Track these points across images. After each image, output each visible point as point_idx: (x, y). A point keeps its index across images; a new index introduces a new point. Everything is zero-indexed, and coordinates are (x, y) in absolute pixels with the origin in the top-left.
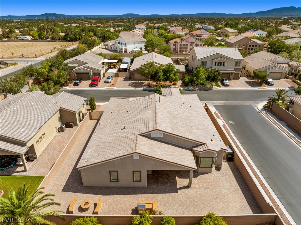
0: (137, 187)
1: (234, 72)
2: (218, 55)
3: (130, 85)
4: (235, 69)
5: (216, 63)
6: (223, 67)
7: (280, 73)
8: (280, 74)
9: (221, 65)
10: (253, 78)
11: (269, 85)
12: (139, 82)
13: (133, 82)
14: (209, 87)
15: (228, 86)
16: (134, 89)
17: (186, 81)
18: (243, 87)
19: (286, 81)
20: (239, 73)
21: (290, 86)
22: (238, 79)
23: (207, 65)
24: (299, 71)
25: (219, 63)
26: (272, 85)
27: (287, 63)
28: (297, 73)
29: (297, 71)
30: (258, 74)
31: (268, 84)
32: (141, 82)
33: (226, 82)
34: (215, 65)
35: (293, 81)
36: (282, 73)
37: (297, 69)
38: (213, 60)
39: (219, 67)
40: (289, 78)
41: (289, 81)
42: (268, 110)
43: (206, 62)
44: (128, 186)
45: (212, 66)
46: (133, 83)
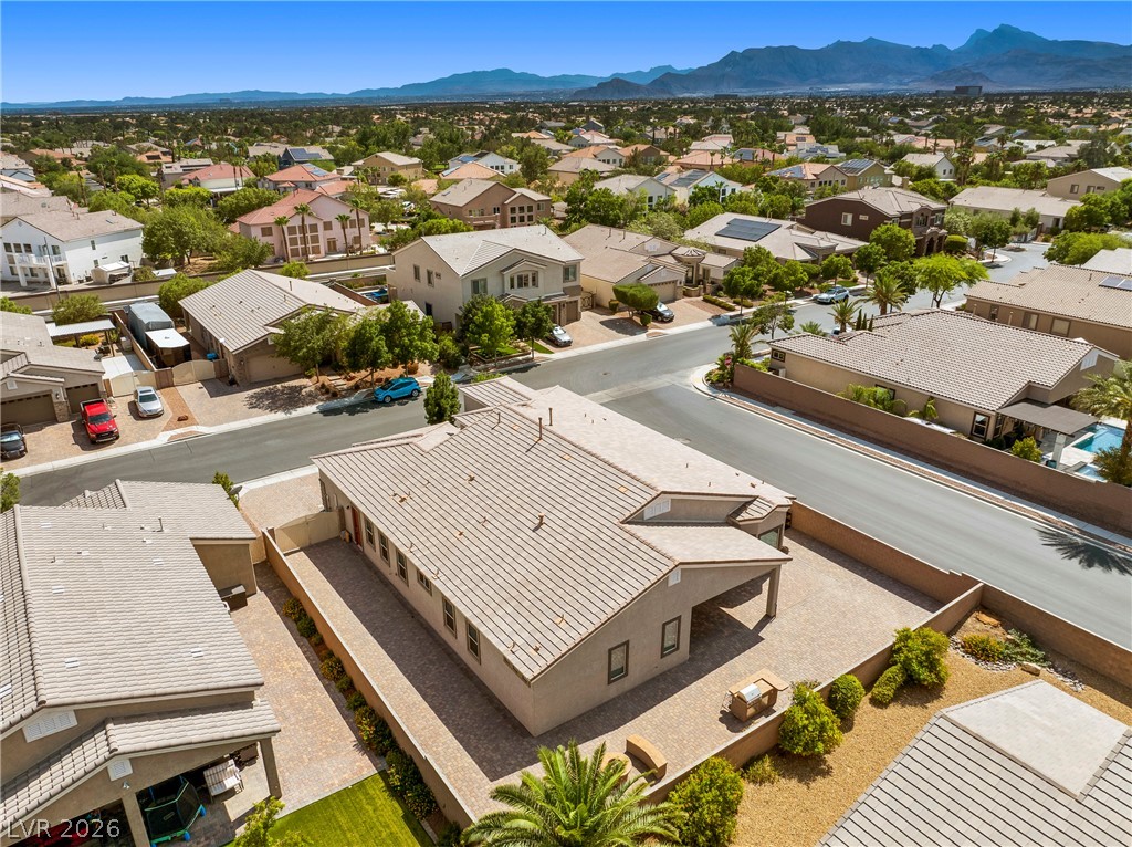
0: (669, 671)
1: (567, 299)
2: (517, 256)
3: (252, 406)
4: (566, 292)
5: (512, 280)
6: (534, 289)
7: (670, 282)
8: (672, 285)
9: (526, 285)
10: (613, 309)
11: (663, 321)
12: (279, 386)
13: (254, 391)
14: (520, 358)
15: (567, 344)
16: (280, 416)
17: (453, 352)
18: (607, 341)
19: (693, 303)
20: (576, 302)
21: (711, 315)
22: (577, 318)
23: (489, 288)
24: (704, 270)
25: (520, 278)
26: (670, 320)
27: (670, 253)
28: (701, 278)
29: (701, 272)
30: (633, 295)
31: (660, 318)
32: (286, 384)
33: (560, 333)
34: (512, 287)
35: (705, 300)
36: (674, 282)
37: (698, 267)
38: (504, 270)
39: (524, 290)
40: (693, 293)
41: (698, 302)
42: (726, 386)
43: (485, 280)
44: (648, 678)
45: (503, 291)
46: (259, 397)
